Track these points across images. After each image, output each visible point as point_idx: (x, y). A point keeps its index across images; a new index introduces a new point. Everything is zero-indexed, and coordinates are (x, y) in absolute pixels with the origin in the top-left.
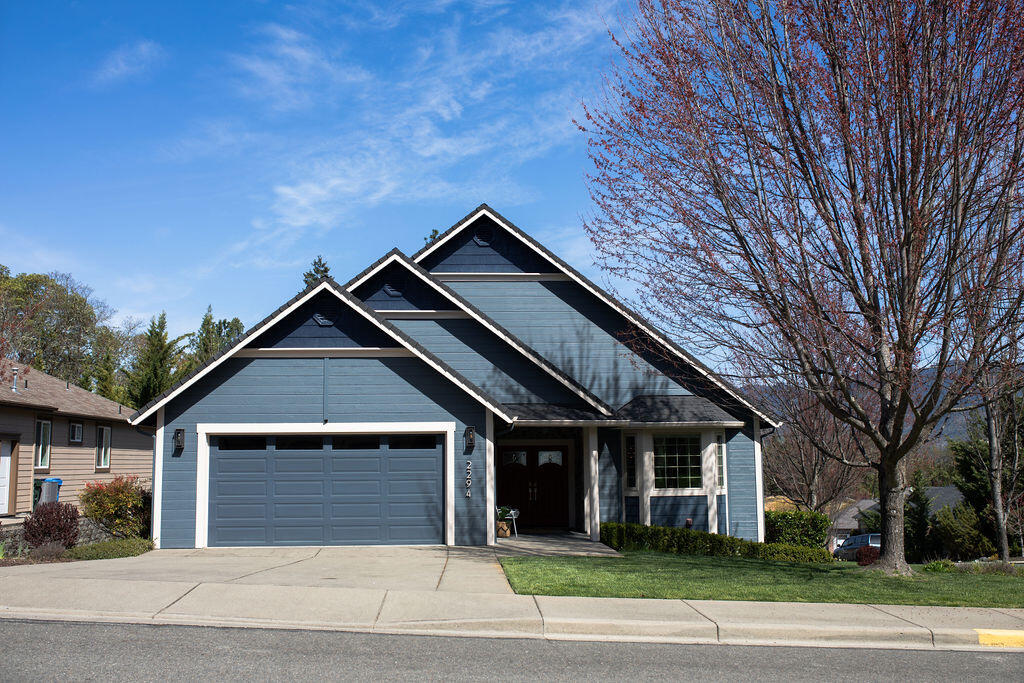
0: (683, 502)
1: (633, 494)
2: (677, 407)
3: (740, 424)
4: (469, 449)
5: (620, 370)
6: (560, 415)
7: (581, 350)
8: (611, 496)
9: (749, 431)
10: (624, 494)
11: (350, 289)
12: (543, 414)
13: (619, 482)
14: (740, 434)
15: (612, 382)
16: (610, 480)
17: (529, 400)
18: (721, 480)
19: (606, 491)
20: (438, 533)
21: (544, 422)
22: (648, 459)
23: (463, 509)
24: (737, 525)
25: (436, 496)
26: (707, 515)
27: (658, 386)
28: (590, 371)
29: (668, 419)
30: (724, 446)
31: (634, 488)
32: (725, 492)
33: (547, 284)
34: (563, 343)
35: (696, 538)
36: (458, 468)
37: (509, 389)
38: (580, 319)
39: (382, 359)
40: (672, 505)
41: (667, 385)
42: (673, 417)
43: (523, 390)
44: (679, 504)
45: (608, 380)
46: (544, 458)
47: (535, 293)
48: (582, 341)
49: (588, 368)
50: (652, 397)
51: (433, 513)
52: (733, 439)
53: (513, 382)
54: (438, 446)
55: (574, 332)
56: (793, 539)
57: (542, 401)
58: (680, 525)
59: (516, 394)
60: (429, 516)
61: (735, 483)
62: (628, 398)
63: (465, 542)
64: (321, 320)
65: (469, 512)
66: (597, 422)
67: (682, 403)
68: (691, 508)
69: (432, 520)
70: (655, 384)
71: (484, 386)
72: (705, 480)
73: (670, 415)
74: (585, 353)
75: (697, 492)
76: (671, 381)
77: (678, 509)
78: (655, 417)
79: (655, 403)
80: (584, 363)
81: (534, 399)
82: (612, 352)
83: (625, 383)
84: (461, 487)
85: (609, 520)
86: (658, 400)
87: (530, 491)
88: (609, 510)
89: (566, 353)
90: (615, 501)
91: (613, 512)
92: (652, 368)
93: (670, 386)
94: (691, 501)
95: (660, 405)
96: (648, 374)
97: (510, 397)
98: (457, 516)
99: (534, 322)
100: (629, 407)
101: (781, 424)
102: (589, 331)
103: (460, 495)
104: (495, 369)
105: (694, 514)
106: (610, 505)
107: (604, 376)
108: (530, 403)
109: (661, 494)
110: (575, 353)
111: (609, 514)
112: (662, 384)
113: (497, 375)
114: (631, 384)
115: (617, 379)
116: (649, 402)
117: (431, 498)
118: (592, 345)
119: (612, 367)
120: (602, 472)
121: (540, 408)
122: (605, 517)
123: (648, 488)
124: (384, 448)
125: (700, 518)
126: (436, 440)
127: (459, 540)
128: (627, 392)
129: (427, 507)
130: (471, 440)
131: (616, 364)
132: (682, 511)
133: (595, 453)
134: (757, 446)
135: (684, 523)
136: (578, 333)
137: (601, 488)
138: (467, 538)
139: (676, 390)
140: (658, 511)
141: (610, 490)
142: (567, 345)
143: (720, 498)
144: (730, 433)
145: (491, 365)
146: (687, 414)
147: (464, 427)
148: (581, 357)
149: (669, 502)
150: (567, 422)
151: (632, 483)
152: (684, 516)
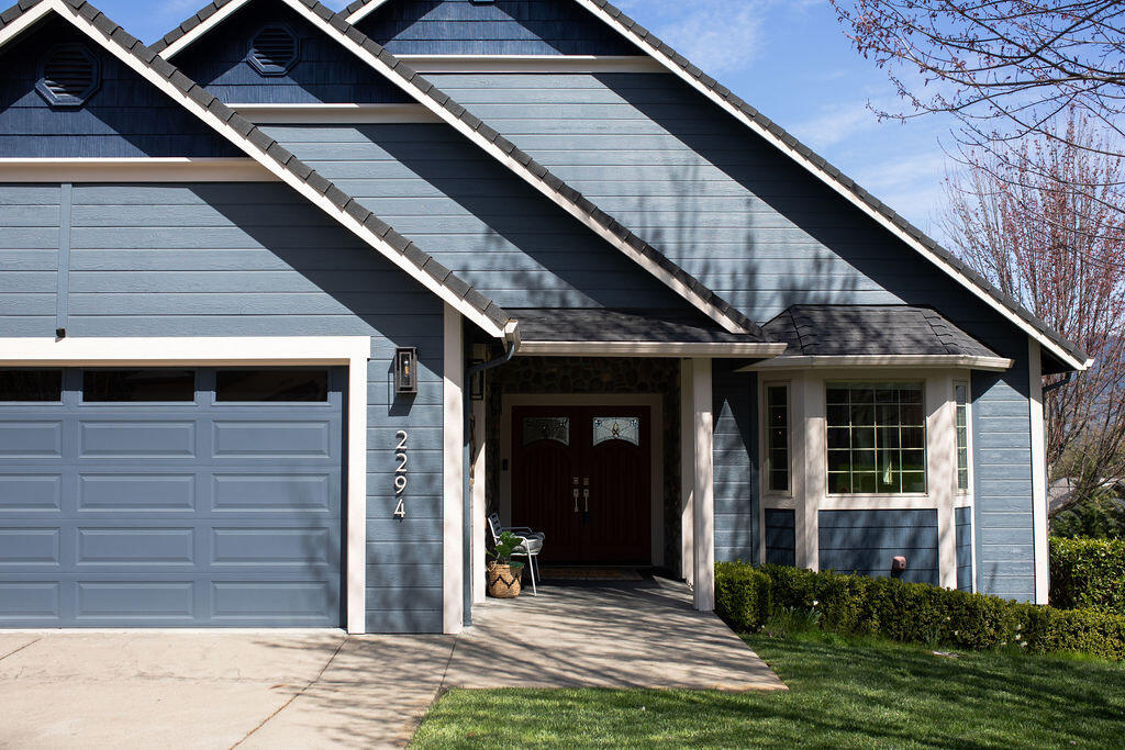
0: (889, 522)
1: (784, 504)
2: (876, 326)
3: (1003, 363)
4: (404, 401)
5: (758, 254)
6: (630, 332)
7: (681, 213)
8: (738, 508)
9: (1018, 379)
10: (763, 504)
11: (166, 54)
12: (594, 328)
13: (753, 479)
14: (1001, 385)
15: (741, 277)
16: (738, 474)
17: (564, 300)
18: (963, 476)
19: (730, 498)
20: (331, 600)
21: (595, 348)
22: (816, 432)
23: (389, 545)
24: (995, 569)
25: (327, 512)
26: (936, 549)
27: (837, 285)
28: (699, 254)
29: (862, 350)
30: (969, 407)
31: (786, 493)
32: (970, 502)
33: (610, 80)
34: (642, 197)
35: (918, 600)
36: (377, 447)
37: (520, 278)
38: (677, 150)
39: (196, 187)
40: (867, 528)
41: (855, 282)
42: (873, 346)
43: (550, 280)
44: (882, 527)
45: (734, 274)
46: (604, 429)
47: (586, 97)
48: (682, 195)
49: (693, 248)
50: (825, 306)
51: (321, 554)
52: (986, 394)
53: (528, 262)
54: (331, 395)
55: (665, 176)
56: (1109, 598)
57: (591, 303)
58: (882, 570)
59: (534, 287)
60: (311, 559)
61: (991, 484)
62: (774, 310)
63: (392, 626)
64: (52, 92)
65: (405, 551)
66: (713, 348)
67: (887, 319)
68: (905, 534)
69: (317, 572)
70: (830, 282)
71: (465, 270)
72: (933, 476)
73: (864, 342)
74: (688, 218)
75: (916, 501)
76: (861, 275)
77: (878, 537)
78: (835, 345)
79: (831, 318)
80: (687, 236)
81: (575, 299)
82: (741, 217)
83: (768, 280)
84: (386, 494)
85: (735, 557)
86: (835, 314)
87: (576, 495)
88: (735, 536)
89: (648, 216)
90: (746, 517)
91: (742, 540)
92: (825, 251)
93: (861, 286)
94: (908, 522)
95: (842, 323)
96: (818, 263)
97: (523, 293)
98: (372, 562)
99: (583, 156)
100: (777, 325)
101: (1090, 362)
102: (696, 172)
103: (381, 512)
104: (489, 233)
105: (912, 548)
106: (737, 525)
107: (726, 266)
108: (565, 308)
109: (843, 507)
110: (668, 219)
111: (734, 543)
112: (845, 282)
113: (493, 247)
114: (781, 281)
115: (752, 272)
116: (819, 317)
117: (316, 518)
118: (702, 202)
119: (742, 246)
120: (723, 459)
121: (586, 317)
122: (726, 549)
123: (814, 493)
124: (205, 398)
125: (924, 555)
126: (323, 381)
127: (379, 619)
128: (773, 297)
129: (306, 540)
130: (407, 380)
131: (750, 243)
132: (887, 542)
133: (707, 417)
134: (1037, 408)
135: (889, 566)
136: (674, 179)
137: (720, 491)
138: (397, 616)
139: (872, 293)
140: (837, 541)
141: (737, 496)
142: (651, 202)
143: (962, 513)
144: (981, 381)
145: (480, 225)
146: (900, 340)
147: (390, 348)
148: (680, 226)
149: (860, 522)
150: (646, 348)
151: (780, 481)
152: (892, 551)
